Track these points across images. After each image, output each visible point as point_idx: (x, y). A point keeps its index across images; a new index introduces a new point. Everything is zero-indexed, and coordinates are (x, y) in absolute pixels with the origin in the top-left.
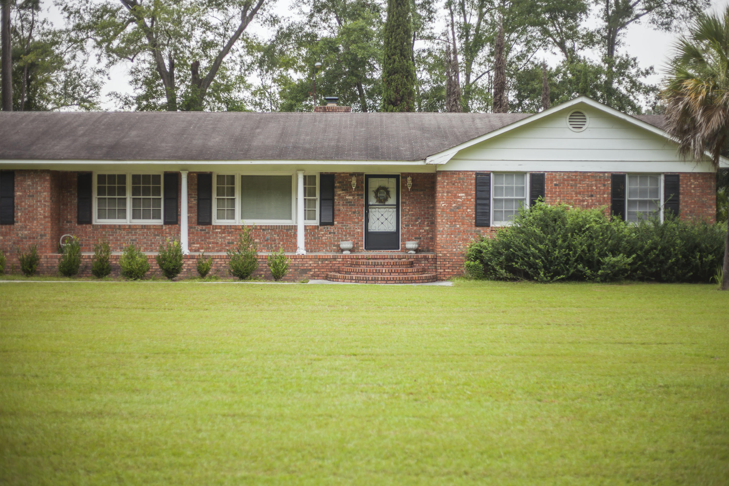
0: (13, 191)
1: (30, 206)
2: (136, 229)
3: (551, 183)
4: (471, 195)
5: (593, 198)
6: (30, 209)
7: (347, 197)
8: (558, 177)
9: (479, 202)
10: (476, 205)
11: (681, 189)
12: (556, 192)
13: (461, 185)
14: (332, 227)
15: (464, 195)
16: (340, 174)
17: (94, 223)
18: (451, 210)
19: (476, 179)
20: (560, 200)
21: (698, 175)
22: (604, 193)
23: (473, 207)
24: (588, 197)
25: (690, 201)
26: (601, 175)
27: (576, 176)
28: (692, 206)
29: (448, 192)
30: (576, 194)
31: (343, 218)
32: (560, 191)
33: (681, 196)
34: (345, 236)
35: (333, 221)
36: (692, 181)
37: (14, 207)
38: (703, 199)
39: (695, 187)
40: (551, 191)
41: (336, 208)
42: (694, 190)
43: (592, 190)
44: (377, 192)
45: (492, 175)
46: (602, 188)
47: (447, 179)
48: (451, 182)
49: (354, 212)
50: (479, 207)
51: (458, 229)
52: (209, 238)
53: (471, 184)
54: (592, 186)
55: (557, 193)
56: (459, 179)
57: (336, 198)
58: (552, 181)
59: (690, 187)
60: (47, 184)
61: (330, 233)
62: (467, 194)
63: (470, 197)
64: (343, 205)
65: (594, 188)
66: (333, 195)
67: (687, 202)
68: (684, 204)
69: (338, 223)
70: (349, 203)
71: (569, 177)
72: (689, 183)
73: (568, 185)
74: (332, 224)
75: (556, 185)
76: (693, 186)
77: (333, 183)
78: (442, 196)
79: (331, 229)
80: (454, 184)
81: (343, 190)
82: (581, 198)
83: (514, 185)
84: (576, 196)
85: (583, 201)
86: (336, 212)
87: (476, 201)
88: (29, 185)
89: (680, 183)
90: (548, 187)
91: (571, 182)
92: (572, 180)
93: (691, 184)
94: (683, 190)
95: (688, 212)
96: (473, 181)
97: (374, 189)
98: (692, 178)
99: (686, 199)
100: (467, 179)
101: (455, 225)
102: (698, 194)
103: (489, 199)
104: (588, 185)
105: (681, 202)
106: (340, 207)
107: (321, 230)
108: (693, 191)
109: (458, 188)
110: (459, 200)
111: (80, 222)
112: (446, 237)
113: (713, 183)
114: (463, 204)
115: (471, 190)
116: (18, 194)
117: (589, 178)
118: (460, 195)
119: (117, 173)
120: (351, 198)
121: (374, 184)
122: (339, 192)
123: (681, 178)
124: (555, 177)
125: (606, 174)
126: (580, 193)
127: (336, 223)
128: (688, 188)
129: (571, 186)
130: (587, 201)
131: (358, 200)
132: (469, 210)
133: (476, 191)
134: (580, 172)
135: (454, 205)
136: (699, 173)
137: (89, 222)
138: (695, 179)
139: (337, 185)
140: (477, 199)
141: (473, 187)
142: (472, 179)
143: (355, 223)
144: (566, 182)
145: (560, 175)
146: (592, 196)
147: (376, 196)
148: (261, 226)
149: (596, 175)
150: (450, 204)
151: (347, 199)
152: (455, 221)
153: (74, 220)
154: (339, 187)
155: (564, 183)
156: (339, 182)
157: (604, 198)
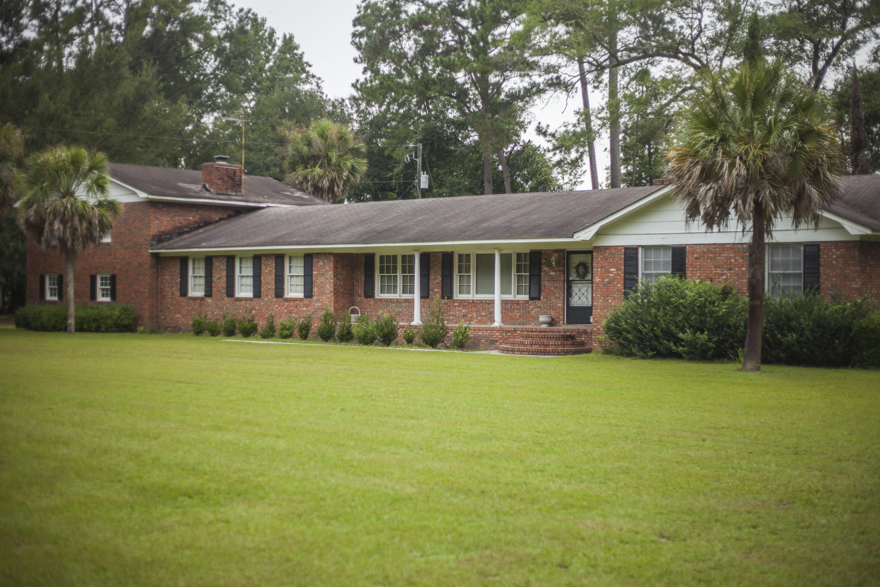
0: (312, 270)
1: (322, 283)
2: (402, 302)
3: (692, 256)
4: (621, 270)
5: (732, 272)
6: (322, 285)
7: (551, 273)
8: (698, 250)
9: (627, 277)
10: (625, 279)
11: (822, 260)
12: (696, 265)
13: (613, 260)
14: (539, 302)
15: (614, 270)
16: (546, 250)
17: (376, 297)
18: (604, 285)
19: (625, 254)
20: (700, 273)
21: (840, 244)
22: (742, 267)
23: (622, 282)
24: (727, 270)
25: (831, 274)
26: (739, 246)
27: (715, 248)
28: (834, 279)
29: (602, 268)
30: (716, 267)
31: (548, 293)
32: (700, 265)
33: (822, 269)
34: (549, 310)
35: (540, 296)
36: (834, 250)
37: (312, 283)
38: (846, 271)
39: (836, 258)
40: (692, 265)
41: (543, 283)
42: (836, 261)
43: (731, 263)
44: (577, 268)
45: (640, 250)
46: (740, 261)
47: (601, 255)
48: (604, 257)
49: (556, 288)
50: (627, 282)
51: (610, 303)
52: (450, 311)
53: (621, 258)
54: (730, 258)
55: (698, 267)
56: (611, 254)
57: (542, 274)
58: (693, 253)
59: (832, 258)
60: (332, 265)
61: (538, 307)
62: (618, 270)
63: (620, 272)
64: (548, 281)
65: (733, 261)
66: (540, 271)
67: (828, 275)
68: (824, 277)
69: (544, 298)
70: (552, 279)
71: (708, 250)
72: (830, 254)
73: (708, 258)
74: (539, 299)
75: (696, 258)
76: (834, 257)
77: (540, 260)
78: (597, 271)
79: (539, 303)
80: (606, 259)
81: (547, 266)
82: (720, 272)
83: (653, 259)
84: (716, 270)
85: (722, 275)
86: (542, 288)
87: (625, 276)
88: (321, 266)
89: (821, 254)
90: (689, 260)
91: (711, 255)
92: (712, 253)
93: (833, 255)
94: (824, 261)
95: (829, 286)
96: (623, 256)
97: (575, 265)
98: (833, 247)
99: (827, 272)
100: (618, 254)
101: (608, 300)
102: (840, 266)
103: (637, 273)
104: (727, 258)
105: (822, 274)
106: (546, 283)
107: (531, 305)
108: (834, 262)
109: (610, 263)
110: (611, 275)
111: (366, 297)
112: (600, 312)
113: (856, 253)
114: (614, 279)
115: (621, 264)
116: (315, 273)
117: (727, 251)
118: (611, 270)
119: (392, 254)
120: (553, 273)
121: (576, 260)
122: (545, 268)
123: (821, 248)
124: (695, 250)
125: (745, 246)
126: (719, 266)
127: (542, 297)
128: (830, 259)
129: (711, 259)
130: (726, 274)
131: (560, 276)
132: (619, 285)
133: (625, 266)
134: (720, 244)
135: (606, 280)
136: (841, 242)
137: (372, 296)
138: (837, 248)
139: (543, 261)
140: (625, 273)
141: (622, 262)
142: (621, 254)
143: (556, 297)
144: (706, 255)
145: (701, 248)
146: (730, 269)
147: (577, 272)
148: (486, 300)
149: (735, 246)
150: (603, 279)
151: (551, 275)
152: (608, 296)
153: (363, 295)
154: (545, 264)
155: (704, 256)
156: (545, 259)
157: (742, 271)
